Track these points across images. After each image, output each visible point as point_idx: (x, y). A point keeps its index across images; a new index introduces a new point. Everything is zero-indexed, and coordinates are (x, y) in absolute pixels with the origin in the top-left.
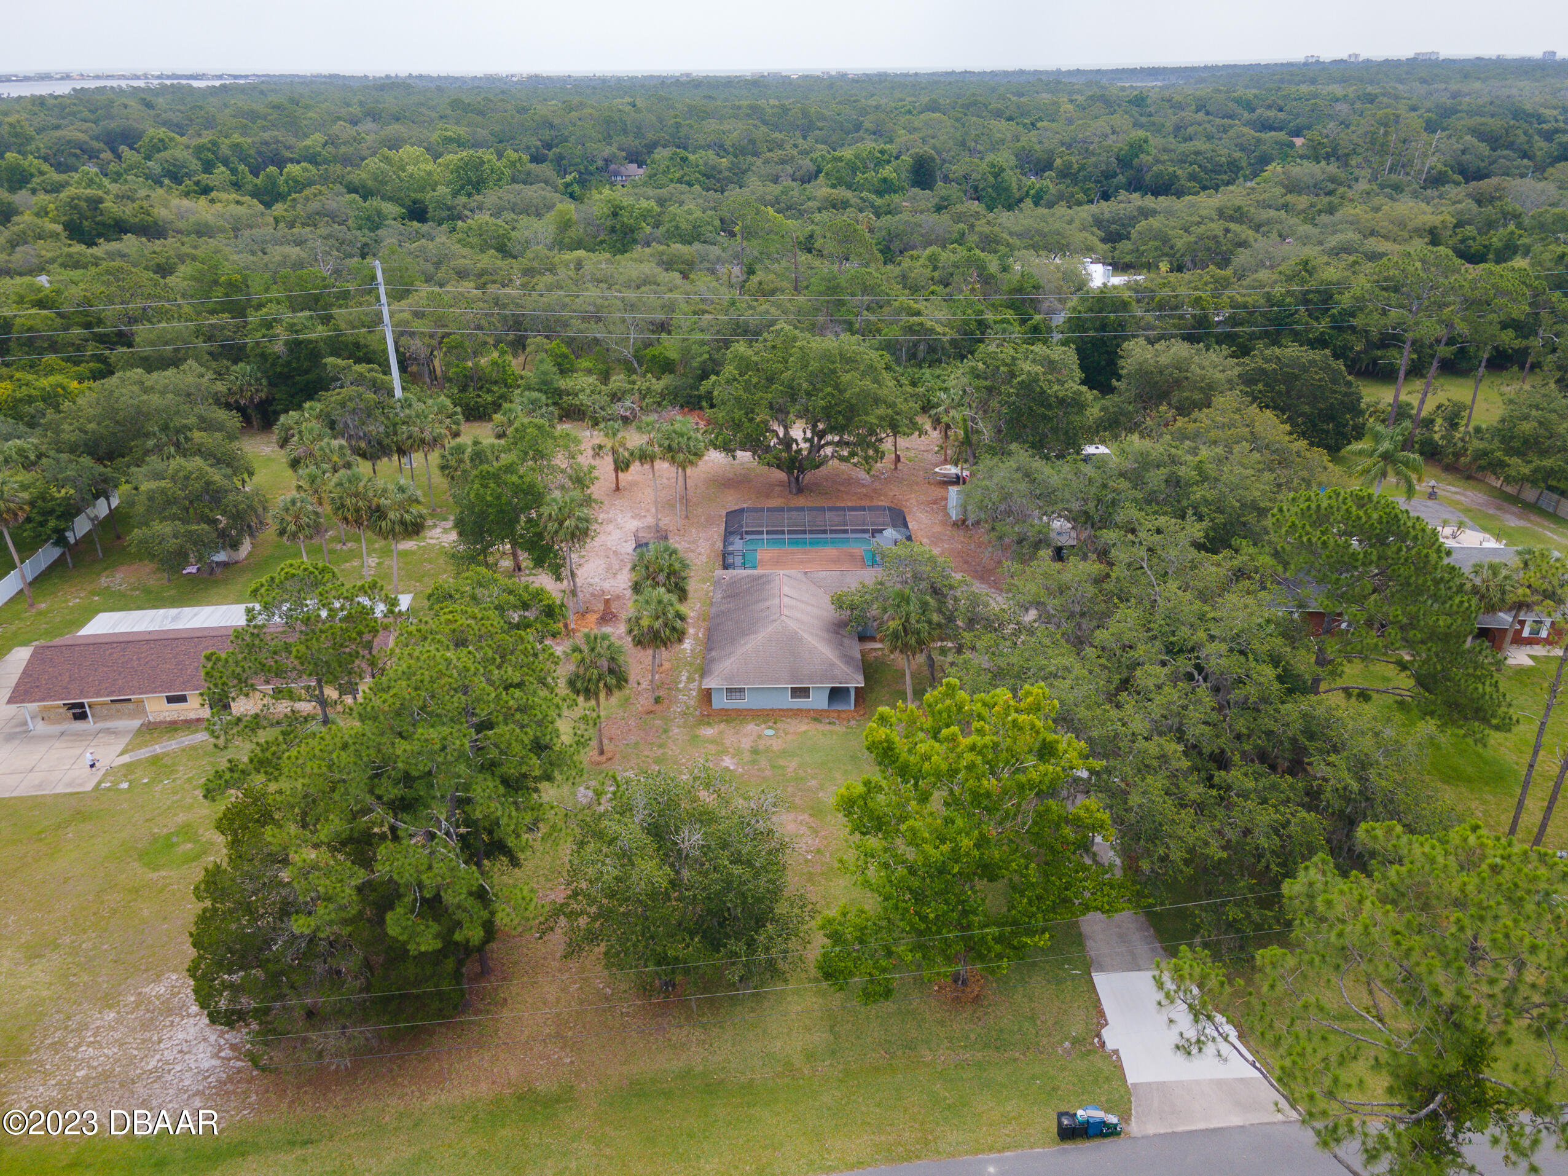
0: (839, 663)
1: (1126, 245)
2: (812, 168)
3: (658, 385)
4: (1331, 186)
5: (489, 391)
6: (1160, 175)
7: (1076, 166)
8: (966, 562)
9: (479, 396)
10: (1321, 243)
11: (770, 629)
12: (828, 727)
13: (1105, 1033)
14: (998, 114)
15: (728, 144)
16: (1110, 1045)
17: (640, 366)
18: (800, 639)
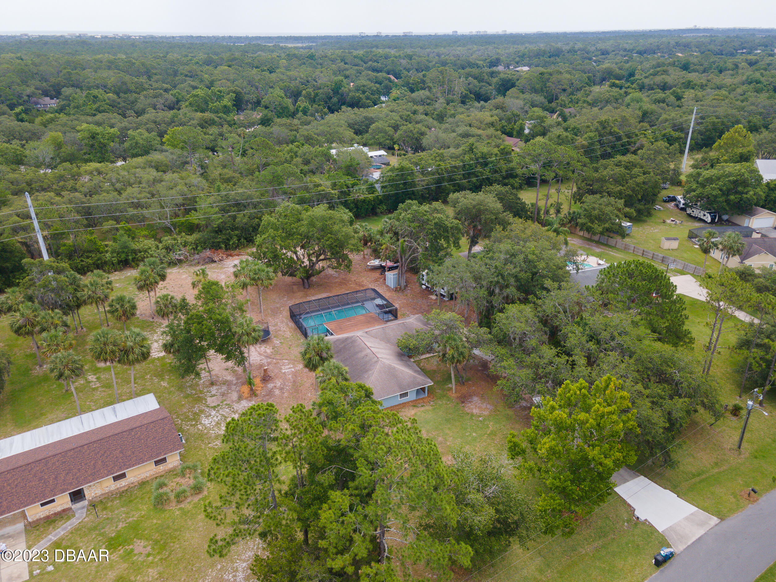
0: (415, 374)
1: (366, 136)
2: (174, 99)
3: (191, 238)
4: (429, 101)
5: (88, 257)
6: (353, 98)
7: (313, 94)
8: (414, 309)
9: (82, 261)
10: (454, 131)
11: (378, 366)
12: (423, 409)
13: (637, 513)
14: (252, 66)
15: (109, 85)
16: (642, 518)
17: (175, 229)
18: (394, 368)
